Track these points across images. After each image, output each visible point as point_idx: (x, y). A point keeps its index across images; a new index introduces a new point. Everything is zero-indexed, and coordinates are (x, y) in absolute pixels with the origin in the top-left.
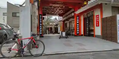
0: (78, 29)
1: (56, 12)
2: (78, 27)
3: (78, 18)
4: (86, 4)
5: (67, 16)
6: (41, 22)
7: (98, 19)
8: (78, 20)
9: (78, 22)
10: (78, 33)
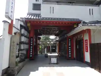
0: (70, 52)
1: (52, 31)
3: (70, 40)
4: (76, 27)
7: (87, 44)
9: (70, 45)
10: (70, 56)
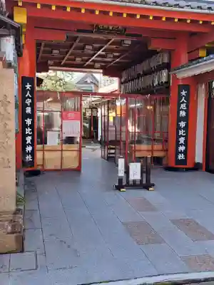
0: (182, 140)
2: (181, 132)
5: (139, 76)
6: (29, 110)
8: (183, 106)
9: (183, 114)
10: (181, 157)
